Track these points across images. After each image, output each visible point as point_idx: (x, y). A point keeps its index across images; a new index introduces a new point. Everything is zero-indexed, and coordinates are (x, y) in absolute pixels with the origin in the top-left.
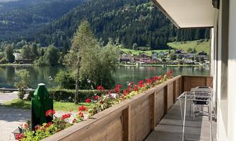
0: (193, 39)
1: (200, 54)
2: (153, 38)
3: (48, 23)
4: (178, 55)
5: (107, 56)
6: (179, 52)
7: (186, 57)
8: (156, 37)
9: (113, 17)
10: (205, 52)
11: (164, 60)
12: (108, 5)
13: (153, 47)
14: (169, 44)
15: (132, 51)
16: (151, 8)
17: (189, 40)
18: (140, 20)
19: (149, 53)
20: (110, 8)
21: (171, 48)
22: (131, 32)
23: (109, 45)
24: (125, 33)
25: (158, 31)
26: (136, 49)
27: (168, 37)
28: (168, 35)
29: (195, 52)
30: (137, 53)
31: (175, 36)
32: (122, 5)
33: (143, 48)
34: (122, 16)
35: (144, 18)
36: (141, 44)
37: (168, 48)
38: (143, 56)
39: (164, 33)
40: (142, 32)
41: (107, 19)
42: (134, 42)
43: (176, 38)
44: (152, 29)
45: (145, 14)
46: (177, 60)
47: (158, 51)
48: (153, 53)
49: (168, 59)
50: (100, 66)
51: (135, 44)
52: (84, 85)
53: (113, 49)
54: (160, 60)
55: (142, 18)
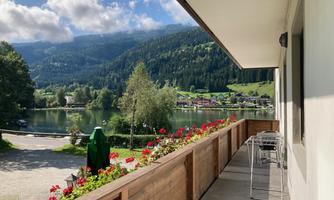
0: (255, 81)
1: (262, 97)
2: (212, 80)
3: (101, 66)
4: (238, 98)
5: (164, 99)
6: (239, 95)
7: (247, 101)
8: (215, 78)
9: (169, 58)
10: (268, 94)
11: (224, 104)
12: (164, 46)
13: (212, 90)
14: (229, 87)
15: (189, 93)
16: (209, 49)
17: (251, 82)
18: (197, 61)
19: (207, 96)
20: (166, 49)
21: (231, 91)
22: (189, 74)
23: (165, 87)
24: (182, 75)
25: (217, 73)
26: (194, 91)
27: (227, 79)
28: (227, 77)
29: (257, 94)
30: (195, 96)
31: (235, 77)
32: (178, 45)
33: (201, 90)
34: (179, 58)
35: (202, 59)
36: (199, 86)
37: (227, 90)
38: (202, 99)
39: (224, 75)
40: (199, 73)
41: (163, 60)
42: (191, 85)
43: (236, 80)
44: (211, 70)
45: (202, 55)
46: (238, 104)
47: (217, 94)
48: (212, 96)
49: (228, 102)
50: (156, 109)
51: (193, 86)
52: (139, 129)
53: (171, 91)
54: (220, 103)
55: (200, 59)
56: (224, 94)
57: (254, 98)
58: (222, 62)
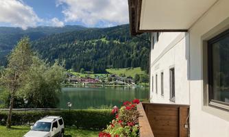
0: (124, 67)
1: (128, 78)
2: (96, 65)
4: (113, 78)
6: (114, 76)
7: (118, 80)
8: (98, 64)
9: (66, 48)
10: (131, 76)
11: (103, 82)
12: (63, 39)
13: (96, 72)
14: (107, 70)
15: (80, 74)
16: (95, 44)
17: (121, 68)
18: (86, 52)
19: (93, 76)
20: (64, 42)
21: (109, 73)
22: (80, 60)
24: (75, 61)
25: (100, 61)
26: (83, 72)
28: (106, 64)
29: (125, 76)
30: (84, 75)
31: (111, 64)
32: (73, 40)
33: (88, 72)
34: (73, 48)
35: (90, 51)
36: (87, 69)
37: (106, 73)
38: (88, 78)
39: (104, 62)
40: (88, 60)
41: (62, 49)
42: (81, 68)
43: (112, 66)
44: (96, 58)
45: (90, 48)
46: (113, 82)
47: (100, 75)
48: (96, 76)
49: (106, 81)
51: (82, 69)
54: (101, 81)
55: (88, 50)
56: (103, 75)
57: (122, 78)
58: (103, 54)
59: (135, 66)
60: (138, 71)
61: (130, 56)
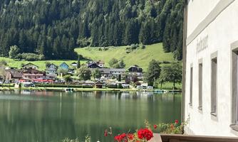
0: (120, 44)
1: (131, 70)
2: (49, 38)
4: (93, 71)
6: (95, 66)
7: (107, 75)
8: (54, 36)
10: (140, 66)
11: (69, 80)
13: (49, 55)
14: (79, 51)
15: (6, 59)
17: (113, 44)
19: (40, 65)
21: (82, 58)
25: (59, 26)
26: (17, 56)
27: (76, 39)
28: (76, 34)
29: (123, 65)
30: (17, 64)
31: (88, 35)
33: (29, 55)
36: (26, 47)
37: (74, 57)
38: (30, 70)
39: (70, 31)
40: (29, 24)
43: (90, 40)
44: (48, 20)
46: (92, 80)
47: (58, 63)
48: (48, 65)
49: (76, 77)
51: (15, 47)
54: (61, 78)
56: (69, 62)
57: (117, 72)
58: (67, 8)
59: (150, 41)
60: (156, 52)
61: (135, 15)
